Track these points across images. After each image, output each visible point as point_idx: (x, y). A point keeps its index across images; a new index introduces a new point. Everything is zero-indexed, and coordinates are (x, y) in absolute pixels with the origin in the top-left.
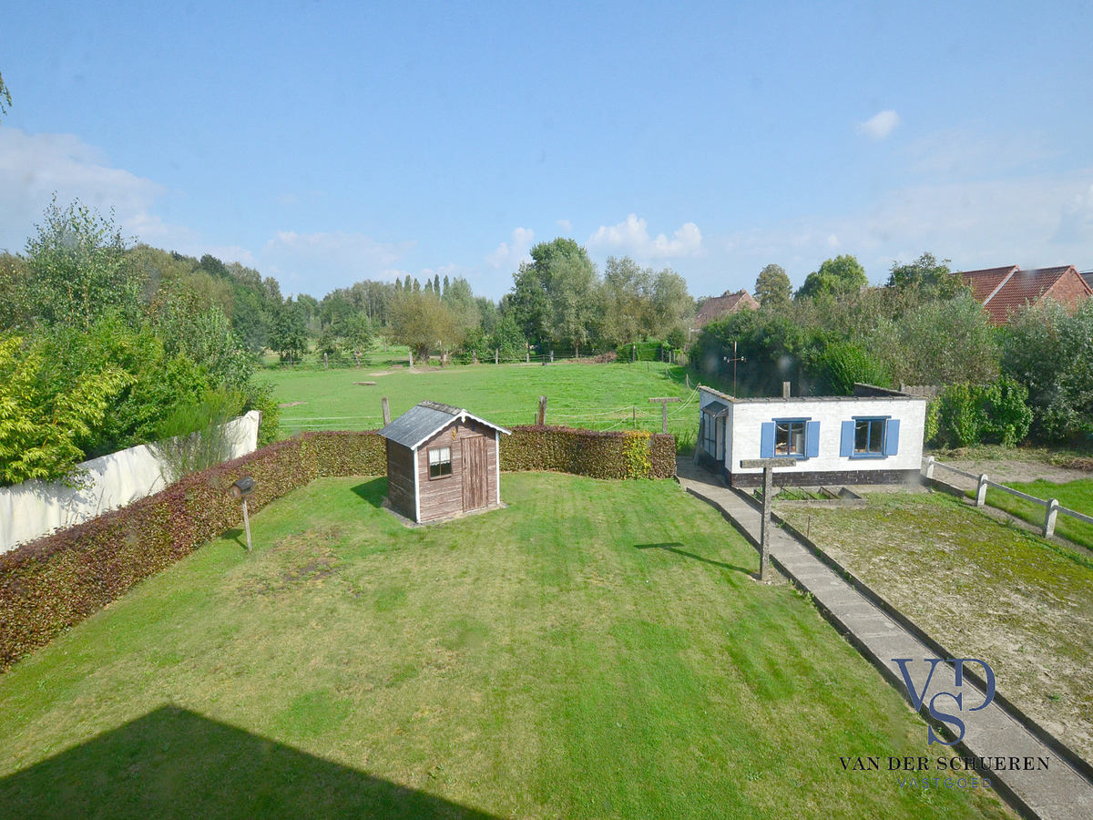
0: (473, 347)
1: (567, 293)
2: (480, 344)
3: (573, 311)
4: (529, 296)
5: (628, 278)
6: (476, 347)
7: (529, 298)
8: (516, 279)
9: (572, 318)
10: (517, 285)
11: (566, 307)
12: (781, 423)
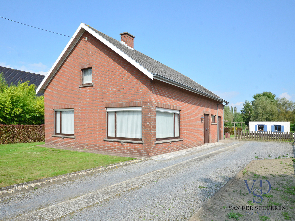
0: (227, 125)
1: (259, 109)
2: (230, 124)
3: (261, 115)
5: (284, 105)
6: (228, 125)
7: (248, 111)
8: (244, 105)
9: (261, 117)
10: (244, 107)
11: (259, 114)
12: (259, 125)
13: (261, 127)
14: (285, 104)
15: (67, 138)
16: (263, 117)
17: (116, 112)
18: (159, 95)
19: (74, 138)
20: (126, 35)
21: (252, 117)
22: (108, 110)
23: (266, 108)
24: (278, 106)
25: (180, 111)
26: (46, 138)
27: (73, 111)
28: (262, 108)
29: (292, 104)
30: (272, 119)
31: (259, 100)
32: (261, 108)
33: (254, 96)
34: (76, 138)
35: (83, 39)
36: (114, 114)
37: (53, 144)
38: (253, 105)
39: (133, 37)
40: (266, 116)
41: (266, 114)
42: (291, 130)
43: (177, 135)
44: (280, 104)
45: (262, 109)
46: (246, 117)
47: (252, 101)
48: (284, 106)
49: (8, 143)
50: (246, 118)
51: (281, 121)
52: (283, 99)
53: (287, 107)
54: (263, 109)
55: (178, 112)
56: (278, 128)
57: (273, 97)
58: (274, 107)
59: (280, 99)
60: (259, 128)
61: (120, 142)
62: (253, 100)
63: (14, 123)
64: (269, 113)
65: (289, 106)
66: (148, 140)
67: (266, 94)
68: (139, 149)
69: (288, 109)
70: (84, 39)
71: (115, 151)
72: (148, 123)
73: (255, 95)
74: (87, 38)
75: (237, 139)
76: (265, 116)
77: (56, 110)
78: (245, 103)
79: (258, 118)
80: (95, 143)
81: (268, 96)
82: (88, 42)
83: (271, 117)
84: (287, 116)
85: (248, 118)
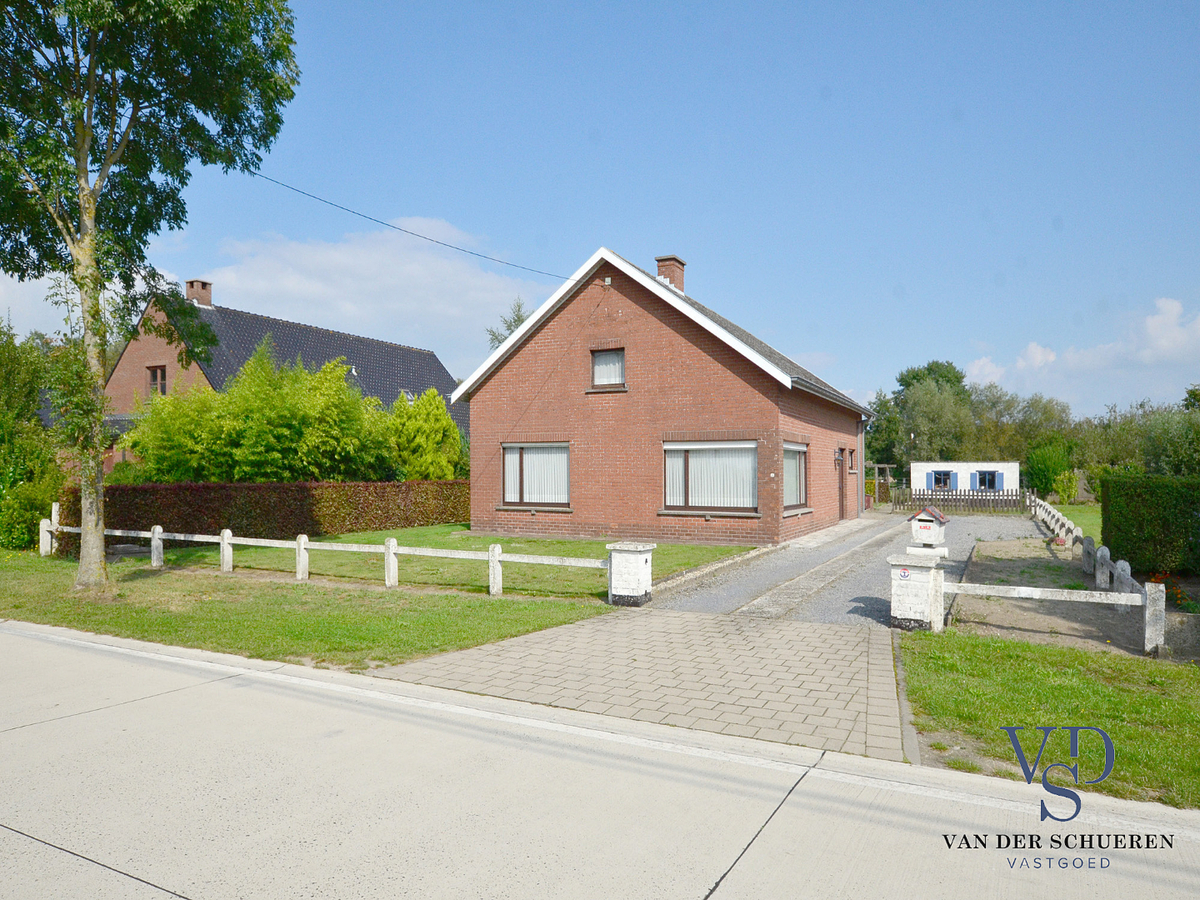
1: (919, 420)
3: (926, 438)
4: (884, 424)
5: (994, 405)
9: (925, 445)
12: (937, 473)
13: (942, 479)
14: (995, 401)
15: (545, 512)
16: (930, 444)
17: (687, 452)
18: (789, 415)
19: (568, 513)
20: (672, 262)
21: (897, 446)
22: (667, 447)
23: (940, 417)
24: (976, 409)
25: (808, 445)
26: (475, 513)
27: (567, 448)
28: (928, 417)
29: (1016, 405)
30: (958, 450)
31: (918, 391)
32: (925, 415)
33: (902, 375)
34: (575, 511)
35: (597, 282)
36: (683, 455)
37: (499, 529)
38: (897, 404)
39: (683, 265)
40: (940, 443)
41: (940, 434)
42: (1021, 487)
43: (803, 501)
44: (982, 402)
45: (929, 419)
46: (878, 447)
47: (894, 393)
48: (991, 409)
49: (350, 531)
50: (878, 450)
51: (991, 460)
52: (991, 387)
53: (1000, 414)
54: (933, 421)
55: (805, 449)
56: (988, 480)
57: (956, 377)
58: (965, 412)
59: (982, 387)
60: (938, 481)
61: (704, 516)
62: (898, 387)
63: (334, 478)
64: (949, 433)
65: (1009, 409)
66: (772, 509)
67: (937, 367)
68: (752, 529)
69: (1005, 419)
70: (601, 283)
71: (688, 537)
72: (772, 475)
73: (904, 372)
74: (608, 280)
75: (898, 510)
76: (938, 443)
77: (504, 445)
78: (874, 400)
79: (915, 448)
80: (633, 521)
81: (943, 374)
82: (612, 290)
83: (954, 446)
84: (1003, 441)
85: (883, 450)
